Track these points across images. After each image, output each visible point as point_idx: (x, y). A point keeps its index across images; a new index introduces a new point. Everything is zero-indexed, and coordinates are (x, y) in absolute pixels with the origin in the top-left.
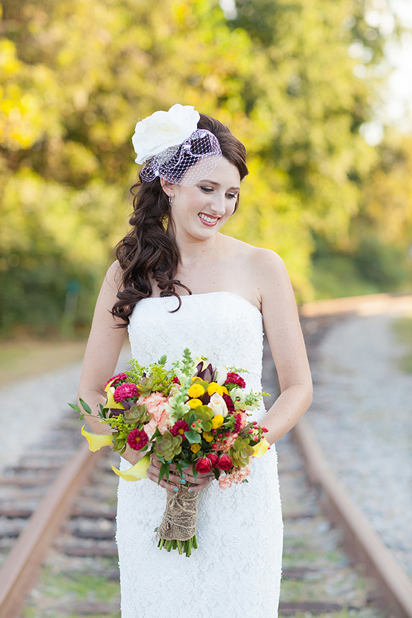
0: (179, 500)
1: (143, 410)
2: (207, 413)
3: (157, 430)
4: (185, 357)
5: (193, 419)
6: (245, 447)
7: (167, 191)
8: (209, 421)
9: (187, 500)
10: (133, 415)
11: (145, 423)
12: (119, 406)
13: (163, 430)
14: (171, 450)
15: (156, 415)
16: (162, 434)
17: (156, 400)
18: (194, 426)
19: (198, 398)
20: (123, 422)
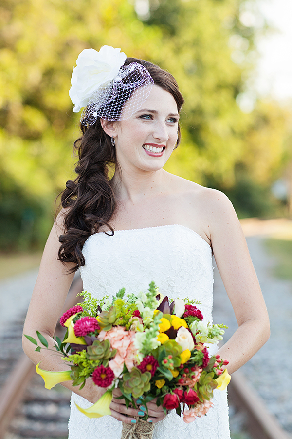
0: (136, 434)
1: (106, 345)
2: (176, 348)
3: (125, 366)
4: (150, 290)
5: (164, 355)
6: (210, 381)
7: (109, 132)
8: (177, 356)
9: (145, 434)
10: (97, 351)
11: (110, 359)
12: (79, 341)
13: (130, 366)
14: (140, 386)
15: (121, 350)
16: (130, 370)
17: (119, 335)
18: (165, 363)
19: (165, 332)
20: (86, 358)
